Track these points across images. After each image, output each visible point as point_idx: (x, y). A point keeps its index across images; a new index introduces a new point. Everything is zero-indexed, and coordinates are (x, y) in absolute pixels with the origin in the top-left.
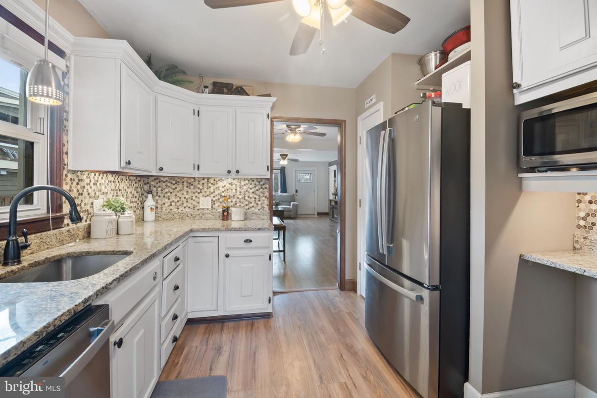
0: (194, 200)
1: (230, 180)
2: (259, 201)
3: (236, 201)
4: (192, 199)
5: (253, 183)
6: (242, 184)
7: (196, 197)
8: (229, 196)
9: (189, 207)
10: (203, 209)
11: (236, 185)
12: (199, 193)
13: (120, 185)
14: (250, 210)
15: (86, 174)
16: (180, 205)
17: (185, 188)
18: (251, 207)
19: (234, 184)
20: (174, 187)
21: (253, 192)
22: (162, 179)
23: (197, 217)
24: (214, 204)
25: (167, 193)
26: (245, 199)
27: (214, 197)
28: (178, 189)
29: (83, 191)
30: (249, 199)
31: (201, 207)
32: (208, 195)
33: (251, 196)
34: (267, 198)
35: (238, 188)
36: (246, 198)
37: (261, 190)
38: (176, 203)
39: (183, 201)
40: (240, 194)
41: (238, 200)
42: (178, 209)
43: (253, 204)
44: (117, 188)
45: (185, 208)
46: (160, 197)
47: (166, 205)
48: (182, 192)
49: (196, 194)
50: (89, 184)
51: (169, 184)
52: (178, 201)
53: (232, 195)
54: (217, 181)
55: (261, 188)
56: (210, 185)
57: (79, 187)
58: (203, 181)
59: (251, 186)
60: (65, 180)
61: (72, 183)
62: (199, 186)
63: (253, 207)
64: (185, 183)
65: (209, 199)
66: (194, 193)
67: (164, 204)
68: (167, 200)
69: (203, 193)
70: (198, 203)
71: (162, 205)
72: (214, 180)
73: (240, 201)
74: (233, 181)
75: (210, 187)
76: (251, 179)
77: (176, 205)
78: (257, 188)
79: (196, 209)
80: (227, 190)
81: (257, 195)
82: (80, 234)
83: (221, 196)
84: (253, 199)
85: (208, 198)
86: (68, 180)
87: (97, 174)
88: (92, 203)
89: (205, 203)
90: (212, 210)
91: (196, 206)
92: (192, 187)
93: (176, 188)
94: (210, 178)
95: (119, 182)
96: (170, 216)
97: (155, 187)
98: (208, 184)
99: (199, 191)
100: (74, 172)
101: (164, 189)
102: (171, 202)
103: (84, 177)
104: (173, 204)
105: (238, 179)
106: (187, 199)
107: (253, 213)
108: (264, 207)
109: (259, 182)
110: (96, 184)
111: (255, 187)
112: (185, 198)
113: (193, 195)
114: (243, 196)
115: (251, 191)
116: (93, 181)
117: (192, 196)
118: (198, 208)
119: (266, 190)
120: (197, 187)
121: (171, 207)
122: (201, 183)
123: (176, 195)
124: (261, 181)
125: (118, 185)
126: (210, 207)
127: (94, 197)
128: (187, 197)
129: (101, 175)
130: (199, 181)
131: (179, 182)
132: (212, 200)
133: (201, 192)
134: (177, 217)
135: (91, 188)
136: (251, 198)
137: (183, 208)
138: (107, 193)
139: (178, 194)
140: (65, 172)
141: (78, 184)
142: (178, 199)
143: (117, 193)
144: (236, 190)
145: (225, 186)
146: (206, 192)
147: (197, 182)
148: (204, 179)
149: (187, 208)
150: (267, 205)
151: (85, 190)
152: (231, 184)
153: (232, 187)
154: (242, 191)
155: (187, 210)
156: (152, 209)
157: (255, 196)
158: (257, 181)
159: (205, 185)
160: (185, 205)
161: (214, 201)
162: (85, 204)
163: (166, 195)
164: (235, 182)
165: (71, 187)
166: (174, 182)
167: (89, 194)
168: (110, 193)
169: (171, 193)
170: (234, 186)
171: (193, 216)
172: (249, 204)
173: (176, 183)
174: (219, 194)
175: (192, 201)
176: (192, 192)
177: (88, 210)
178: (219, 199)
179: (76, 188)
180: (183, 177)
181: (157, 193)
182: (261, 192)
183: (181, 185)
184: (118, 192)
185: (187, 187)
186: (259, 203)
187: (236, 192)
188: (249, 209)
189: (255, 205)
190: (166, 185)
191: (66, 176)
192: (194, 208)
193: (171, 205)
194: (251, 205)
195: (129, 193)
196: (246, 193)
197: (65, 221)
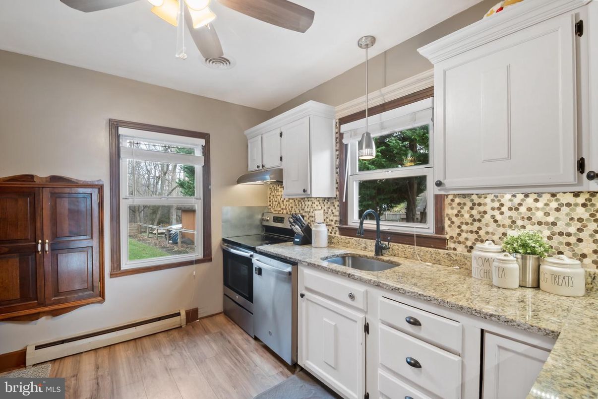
29: (483, 217)
50: (499, 209)
57: (474, 212)
60: (451, 204)
61: (462, 208)
88: (505, 234)
100: (466, 196)
135: (502, 213)
140: (450, 197)
141: (472, 208)
165: (460, 212)
167: (496, 221)
179: (469, 212)
191: (453, 200)
197: (451, 245)
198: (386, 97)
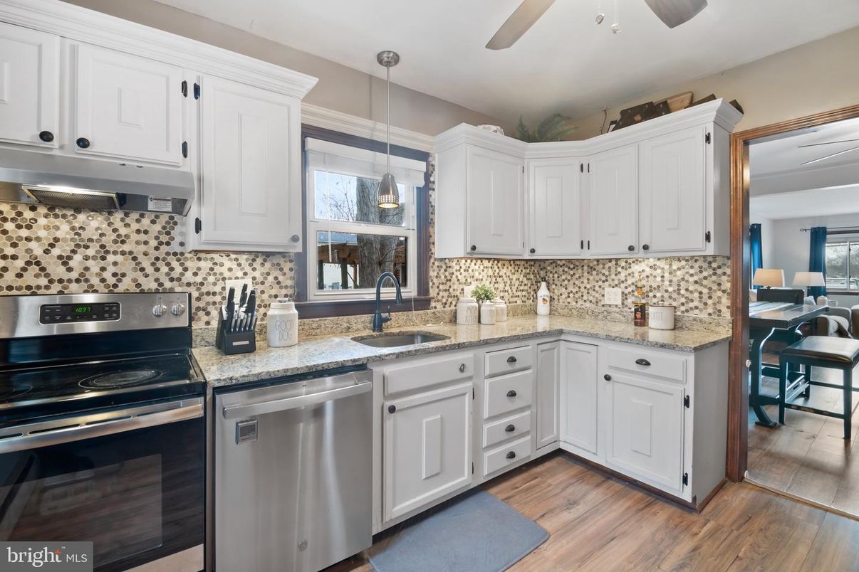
0: (597, 292)
1: (652, 261)
2: (710, 297)
3: (662, 296)
4: (594, 290)
5: (697, 265)
6: (675, 267)
7: (600, 287)
8: (651, 286)
9: (591, 302)
10: (610, 306)
11: (663, 269)
12: (603, 282)
13: (500, 271)
14: (692, 314)
15: (455, 261)
16: (579, 298)
17: (586, 274)
18: (691, 309)
19: (659, 267)
20: (572, 272)
21: (696, 282)
22: (559, 262)
23: (600, 316)
24: (627, 299)
25: (564, 280)
26: (679, 294)
27: (626, 288)
28: (577, 276)
29: (452, 277)
30: (687, 294)
31: (607, 302)
32: (616, 285)
33: (691, 288)
34: (728, 294)
35: (667, 275)
36: (683, 292)
37: (714, 278)
38: (574, 294)
39: (582, 292)
40: (670, 285)
41: (666, 295)
42: (577, 302)
43: (696, 303)
44: (496, 274)
45: (585, 301)
46: (556, 285)
47: (563, 296)
48: (581, 280)
49: (600, 283)
50: (459, 270)
51: (566, 269)
52: (577, 292)
53: (655, 285)
54: (630, 264)
55: (715, 274)
56: (619, 269)
57: (447, 273)
58: (610, 264)
59: (692, 271)
60: (432, 267)
61: (440, 270)
62: (603, 271)
63: (696, 308)
64: (585, 268)
65: (618, 291)
66: (597, 281)
67: (561, 295)
68: (564, 290)
69: (610, 282)
70: (603, 296)
71: (558, 296)
72: (626, 262)
73: (670, 297)
74: (658, 263)
75: (619, 273)
76: (692, 257)
77: (574, 297)
78: (705, 274)
79: (600, 304)
80: (647, 277)
81: (705, 286)
82: (446, 317)
83: (636, 286)
84: (696, 295)
85: (616, 288)
86: (435, 267)
87: (469, 261)
88: (463, 290)
89: (613, 296)
90: (623, 308)
91: (600, 300)
92: (594, 273)
93: (574, 274)
94: (620, 259)
95: (498, 268)
96: (566, 310)
97: (551, 272)
98: (616, 268)
99: (604, 278)
100: (442, 260)
101: (561, 275)
102: (569, 293)
103: (454, 264)
104: (571, 295)
105: (667, 259)
106: (588, 289)
107: (695, 320)
108: (720, 311)
109: (710, 263)
110: (468, 271)
111: (701, 272)
112: (585, 288)
113: (595, 284)
114: (677, 288)
115: (692, 279)
116: (464, 267)
117: (594, 286)
118: (602, 303)
119: (725, 278)
120: (601, 273)
121: (569, 300)
122: (607, 266)
123: (574, 284)
124: (715, 261)
125: (497, 271)
126: (619, 303)
127: (465, 283)
128: (588, 286)
129: (474, 261)
130: (604, 264)
131: (577, 266)
132: (623, 293)
133: (607, 280)
134: (575, 313)
135: (461, 274)
136: (691, 292)
137: (582, 302)
138: (482, 280)
139: (577, 282)
140: (432, 260)
141: (445, 270)
142: (577, 289)
143: (496, 280)
144: (663, 277)
145: (643, 271)
146: (613, 280)
147: (601, 266)
148: (610, 260)
149: (588, 302)
150: (728, 307)
151: (454, 276)
152: (653, 267)
153: (655, 273)
154: (675, 279)
155: (588, 305)
156: (544, 299)
157: (700, 289)
158: (705, 261)
159: (613, 270)
160: (585, 298)
161: (626, 295)
162: (454, 290)
163: (564, 284)
164: (662, 264)
165: (438, 273)
166: (572, 266)
167: (458, 280)
168: (487, 280)
169: (569, 281)
170: (659, 271)
171: (595, 315)
172: (687, 302)
173: (574, 268)
174: (633, 284)
175: (594, 293)
176: (594, 279)
177: (457, 296)
178: (633, 291)
179: (444, 274)
180: (583, 260)
181: (554, 280)
182: (714, 282)
183: (580, 271)
184: (498, 278)
185: (588, 273)
186: (710, 302)
187: (663, 281)
188: (687, 311)
189: (701, 306)
190: (563, 271)
191: (434, 263)
192: (597, 302)
193: (569, 297)
194: (691, 305)
195: (514, 280)
196: (683, 283)
197: (433, 304)
198: (375, 133)
